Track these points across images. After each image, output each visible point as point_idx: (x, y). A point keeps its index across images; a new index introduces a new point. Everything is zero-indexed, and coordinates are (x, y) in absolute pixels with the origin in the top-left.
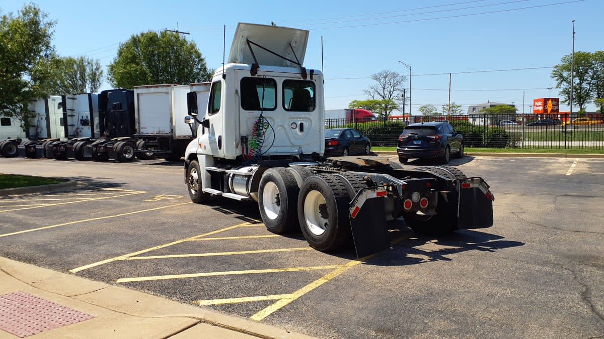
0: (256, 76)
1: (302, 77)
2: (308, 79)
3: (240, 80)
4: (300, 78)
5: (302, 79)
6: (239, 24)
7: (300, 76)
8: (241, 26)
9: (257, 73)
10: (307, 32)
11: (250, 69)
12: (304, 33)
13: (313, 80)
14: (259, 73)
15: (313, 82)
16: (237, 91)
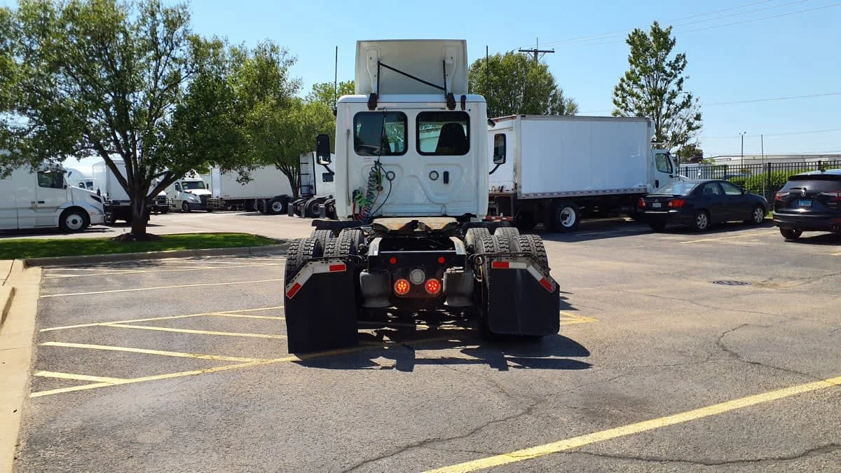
0: (376, 110)
1: (448, 106)
2: (458, 108)
3: (354, 115)
4: (444, 109)
5: (447, 110)
6: (359, 43)
7: (444, 105)
8: (365, 45)
9: (376, 106)
10: (464, 42)
11: (367, 101)
12: (460, 43)
13: (466, 111)
14: (379, 105)
15: (466, 113)
16: (348, 132)
